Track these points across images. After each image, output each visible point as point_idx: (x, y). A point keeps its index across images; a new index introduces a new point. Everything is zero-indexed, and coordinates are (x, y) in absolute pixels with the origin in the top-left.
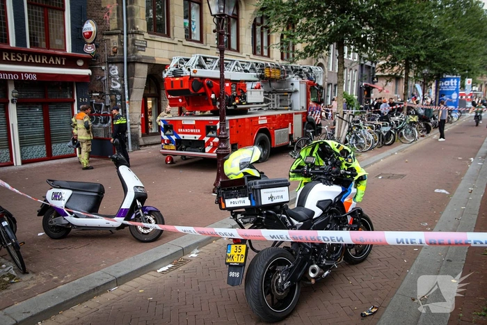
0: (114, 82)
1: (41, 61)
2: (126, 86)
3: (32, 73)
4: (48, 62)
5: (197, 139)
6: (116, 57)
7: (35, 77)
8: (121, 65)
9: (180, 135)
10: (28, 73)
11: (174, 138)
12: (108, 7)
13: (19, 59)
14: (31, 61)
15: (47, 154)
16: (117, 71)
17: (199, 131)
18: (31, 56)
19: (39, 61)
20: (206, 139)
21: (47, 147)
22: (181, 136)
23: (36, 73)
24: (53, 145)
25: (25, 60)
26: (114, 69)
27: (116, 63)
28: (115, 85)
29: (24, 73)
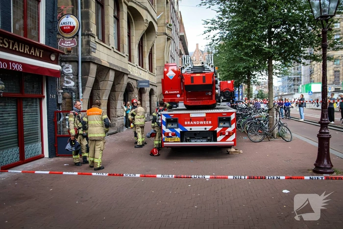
0: (67, 80)
1: (24, 51)
2: (80, 84)
3: (19, 63)
4: (30, 52)
5: (207, 130)
6: (70, 56)
7: (20, 68)
8: (76, 64)
9: (186, 128)
10: (16, 63)
11: (179, 130)
12: (62, 8)
13: (6, 45)
14: (16, 48)
15: (20, 157)
16: (71, 70)
17: (210, 122)
18: (16, 44)
19: (23, 51)
20: (218, 130)
21: (20, 150)
22: (188, 128)
23: (22, 64)
24: (25, 147)
25: (11, 48)
26: (68, 68)
27: (70, 62)
28: (68, 83)
29: (12, 62)
